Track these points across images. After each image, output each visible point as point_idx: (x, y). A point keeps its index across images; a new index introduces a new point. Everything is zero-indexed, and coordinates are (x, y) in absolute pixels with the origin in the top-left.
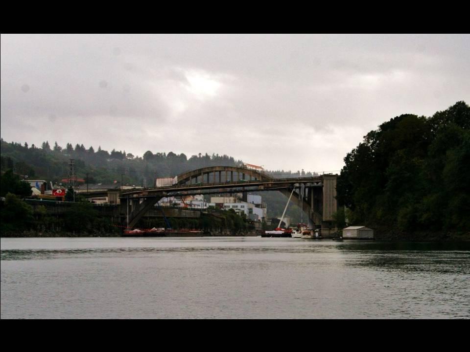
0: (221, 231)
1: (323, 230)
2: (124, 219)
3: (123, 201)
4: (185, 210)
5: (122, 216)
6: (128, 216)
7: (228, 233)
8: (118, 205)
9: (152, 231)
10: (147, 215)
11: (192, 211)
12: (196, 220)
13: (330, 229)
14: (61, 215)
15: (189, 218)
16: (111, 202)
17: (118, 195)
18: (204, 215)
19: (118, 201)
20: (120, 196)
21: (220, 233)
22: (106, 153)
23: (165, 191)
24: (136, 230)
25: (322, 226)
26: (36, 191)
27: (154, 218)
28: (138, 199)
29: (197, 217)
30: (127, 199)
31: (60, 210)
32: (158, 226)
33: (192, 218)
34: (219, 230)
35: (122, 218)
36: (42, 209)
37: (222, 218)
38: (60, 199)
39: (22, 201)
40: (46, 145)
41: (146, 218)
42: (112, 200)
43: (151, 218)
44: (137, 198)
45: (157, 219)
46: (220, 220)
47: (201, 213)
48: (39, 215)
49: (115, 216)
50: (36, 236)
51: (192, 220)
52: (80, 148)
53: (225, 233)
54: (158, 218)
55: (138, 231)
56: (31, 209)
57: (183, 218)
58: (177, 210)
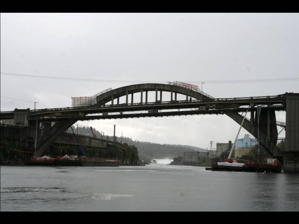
0: (123, 161)
1: (286, 163)
2: (32, 143)
3: (32, 122)
4: (94, 140)
5: (30, 140)
6: (36, 141)
7: (128, 163)
8: (26, 127)
9: (64, 159)
10: (59, 141)
11: (100, 142)
12: (104, 150)
13: (296, 162)
15: (98, 148)
16: (17, 124)
17: (26, 116)
18: (110, 146)
19: (26, 123)
20: (28, 117)
21: (122, 162)
23: (82, 112)
24: (45, 157)
25: (284, 158)
27: (66, 145)
28: (50, 121)
29: (104, 147)
30: (36, 121)
33: (101, 148)
34: (122, 160)
35: (29, 142)
37: (123, 150)
41: (58, 144)
42: (19, 122)
43: (62, 145)
44: (47, 120)
45: (69, 147)
46: (122, 151)
47: (107, 144)
49: (21, 140)
51: (101, 150)
53: (126, 163)
54: (70, 145)
55: (48, 158)
57: (93, 147)
58: (88, 139)
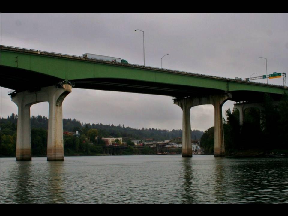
2: (157, 150)
3: (157, 146)
14: (141, 150)
16: (154, 147)
22: (161, 130)
26: (136, 144)
28: (160, 146)
31: (142, 149)
32: (166, 152)
36: (137, 149)
38: (141, 146)
39: (132, 147)
40: (143, 129)
43: (164, 150)
48: (136, 150)
50: (135, 155)
52: (153, 129)
54: (166, 150)
56: (134, 149)
